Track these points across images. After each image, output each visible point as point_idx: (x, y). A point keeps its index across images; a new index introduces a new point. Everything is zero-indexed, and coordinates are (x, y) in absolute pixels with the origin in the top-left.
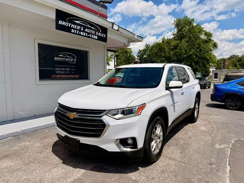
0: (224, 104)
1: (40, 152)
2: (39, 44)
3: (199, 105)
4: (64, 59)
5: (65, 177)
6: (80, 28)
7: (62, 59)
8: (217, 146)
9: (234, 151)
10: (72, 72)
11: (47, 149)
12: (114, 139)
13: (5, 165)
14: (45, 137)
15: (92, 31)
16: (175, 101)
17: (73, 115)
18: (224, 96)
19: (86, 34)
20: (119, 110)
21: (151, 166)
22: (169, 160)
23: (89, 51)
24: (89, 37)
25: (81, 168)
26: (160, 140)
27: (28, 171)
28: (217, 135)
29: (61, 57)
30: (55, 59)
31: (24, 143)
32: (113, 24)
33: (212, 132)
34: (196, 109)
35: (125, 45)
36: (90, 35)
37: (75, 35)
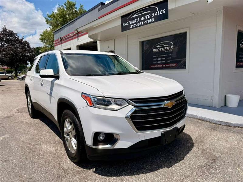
4: (161, 49)
6: (137, 21)
19: (142, 22)
24: (145, 24)
36: (146, 21)
37: (134, 29)
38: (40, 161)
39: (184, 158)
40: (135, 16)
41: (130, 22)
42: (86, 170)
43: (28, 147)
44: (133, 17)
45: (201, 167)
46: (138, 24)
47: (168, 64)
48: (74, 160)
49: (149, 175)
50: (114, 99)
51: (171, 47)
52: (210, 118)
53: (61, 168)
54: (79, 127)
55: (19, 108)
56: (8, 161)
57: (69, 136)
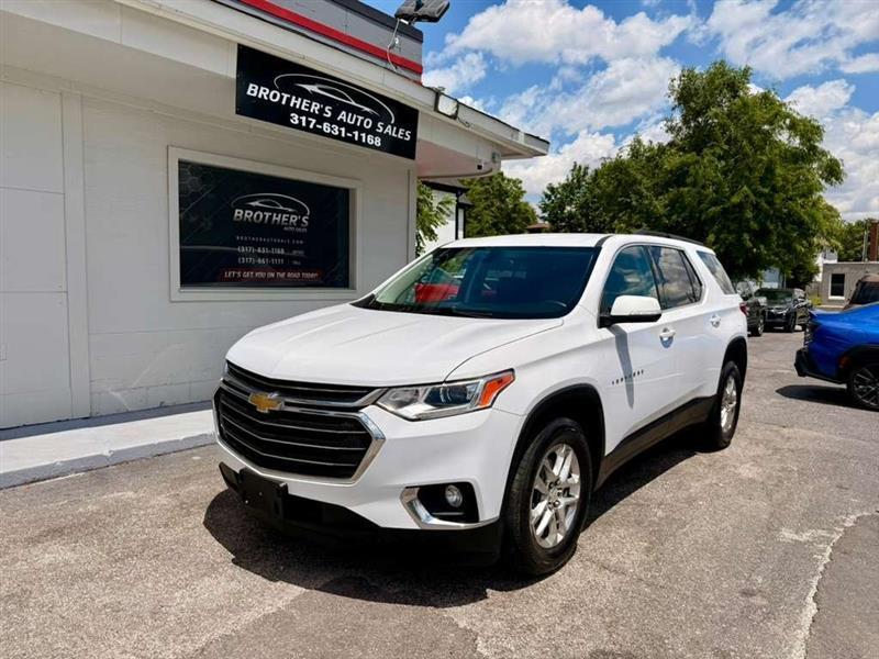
0: (844, 386)
1: (166, 525)
2: (182, 164)
3: (739, 389)
4: (268, 214)
5: (236, 605)
6: (322, 111)
7: (258, 215)
8: (787, 535)
9: (845, 553)
10: (295, 263)
11: (189, 514)
12: (398, 487)
13: (48, 558)
14: (189, 478)
15: (362, 121)
16: (635, 369)
17: (268, 402)
18: (845, 359)
19: (343, 129)
20: (420, 389)
21: (530, 588)
22: (599, 572)
23: (354, 190)
24: (350, 140)
25: (289, 582)
26: (569, 500)
27: (118, 582)
28: (796, 497)
29: (255, 209)
30: (236, 214)
31: (116, 494)
32: (438, 93)
33: (776, 485)
34: (725, 402)
35: (480, 167)
36: (356, 133)
37: (304, 132)
47: (295, 269)
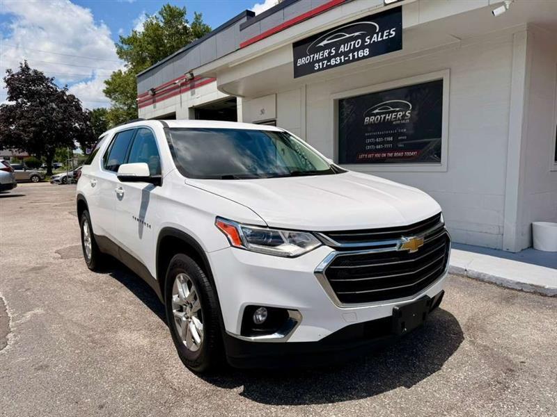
4: (383, 116)
6: (330, 53)
7: (377, 118)
15: (354, 44)
24: (348, 61)
30: (366, 121)
37: (323, 71)
38: (119, 369)
39: (442, 365)
40: (325, 42)
41: (314, 57)
42: (223, 389)
43: (90, 336)
44: (322, 44)
45: (481, 387)
46: (333, 62)
47: (400, 150)
48: (196, 366)
49: (366, 402)
50: (288, 232)
51: (407, 114)
52: (497, 276)
53: (167, 383)
54: (209, 293)
55: (62, 248)
56: (47, 366)
57: (184, 313)
